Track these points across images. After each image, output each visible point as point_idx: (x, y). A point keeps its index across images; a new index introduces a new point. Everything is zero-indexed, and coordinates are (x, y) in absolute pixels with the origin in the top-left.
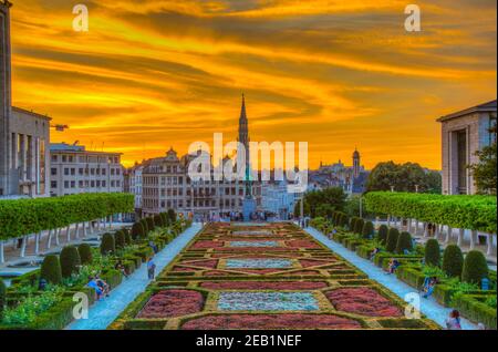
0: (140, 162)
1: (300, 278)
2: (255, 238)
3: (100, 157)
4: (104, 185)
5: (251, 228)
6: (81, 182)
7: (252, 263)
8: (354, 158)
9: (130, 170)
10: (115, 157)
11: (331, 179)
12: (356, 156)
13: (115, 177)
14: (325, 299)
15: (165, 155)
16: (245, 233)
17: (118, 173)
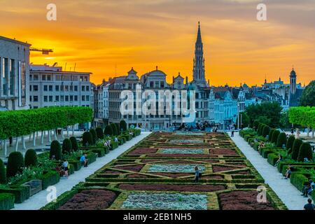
0: (107, 80)
1: (205, 181)
2: (186, 146)
3: (72, 75)
4: (76, 99)
5: (187, 137)
6: (57, 97)
7: (171, 168)
8: (291, 76)
9: (99, 87)
10: (85, 76)
11: (271, 95)
12: (293, 75)
13: (85, 93)
14: (217, 200)
15: (127, 75)
16: (180, 142)
17: (88, 89)
